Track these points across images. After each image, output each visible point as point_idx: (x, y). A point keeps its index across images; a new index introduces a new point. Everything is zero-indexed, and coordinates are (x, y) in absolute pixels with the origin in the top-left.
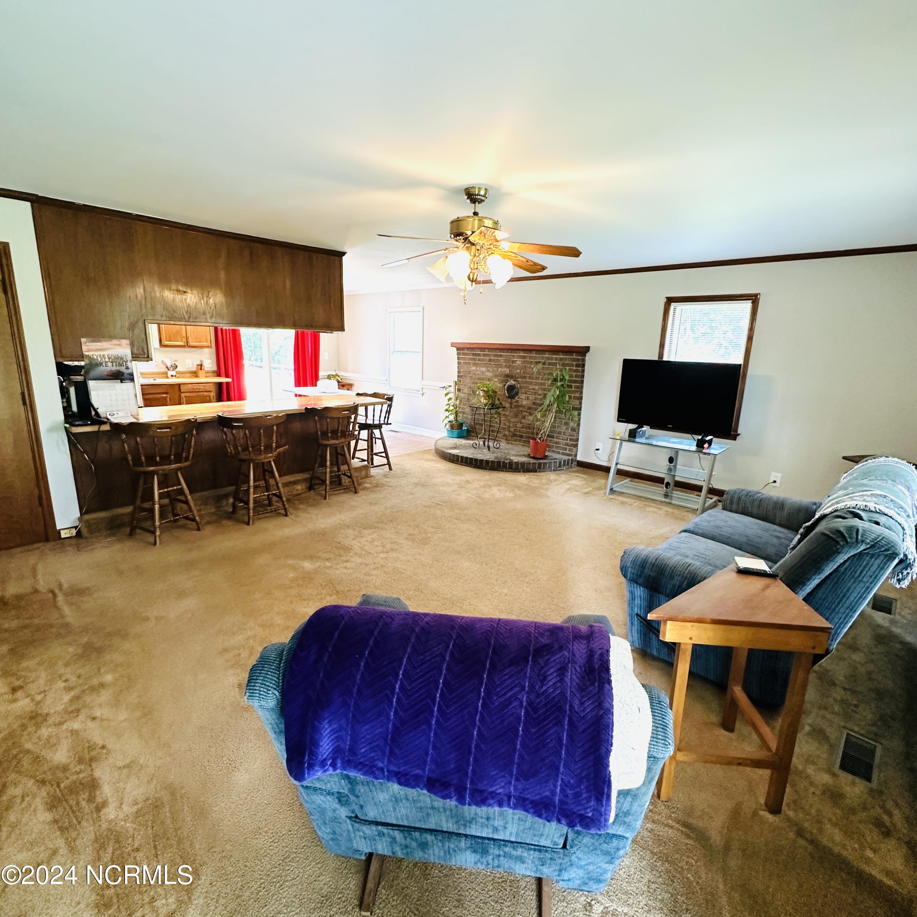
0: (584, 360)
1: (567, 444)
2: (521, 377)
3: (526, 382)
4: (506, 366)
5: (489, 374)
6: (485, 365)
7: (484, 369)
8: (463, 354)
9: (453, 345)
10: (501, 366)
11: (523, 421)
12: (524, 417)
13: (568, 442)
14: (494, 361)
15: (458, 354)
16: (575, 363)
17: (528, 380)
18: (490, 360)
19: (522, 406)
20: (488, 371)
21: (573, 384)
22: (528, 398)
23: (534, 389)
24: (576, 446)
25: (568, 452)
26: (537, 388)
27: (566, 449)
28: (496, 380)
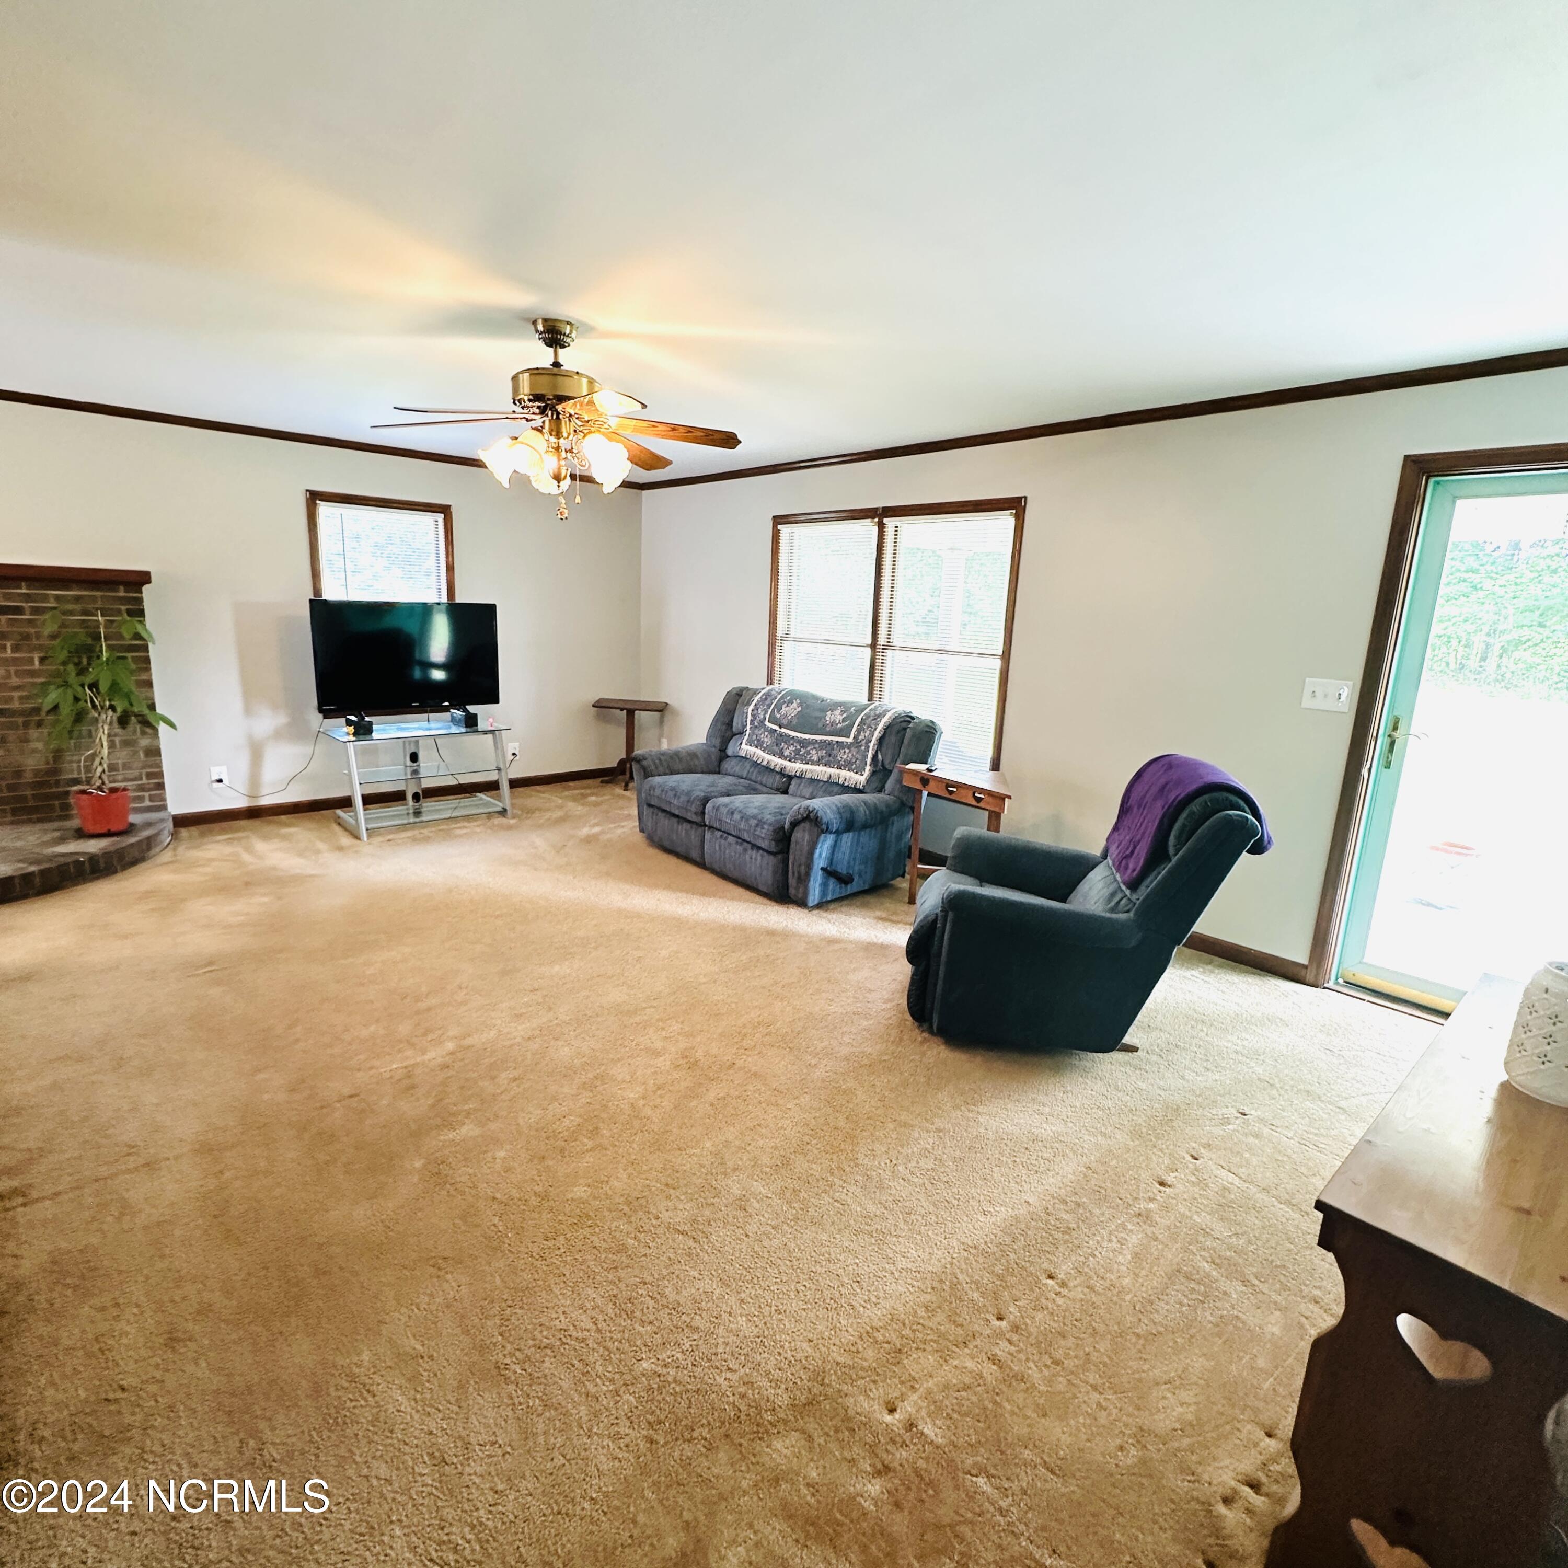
0: (140, 601)
1: (141, 788)
13: (144, 781)
16: (123, 608)
21: (129, 655)
24: (161, 786)
25: (147, 803)
27: (141, 799)
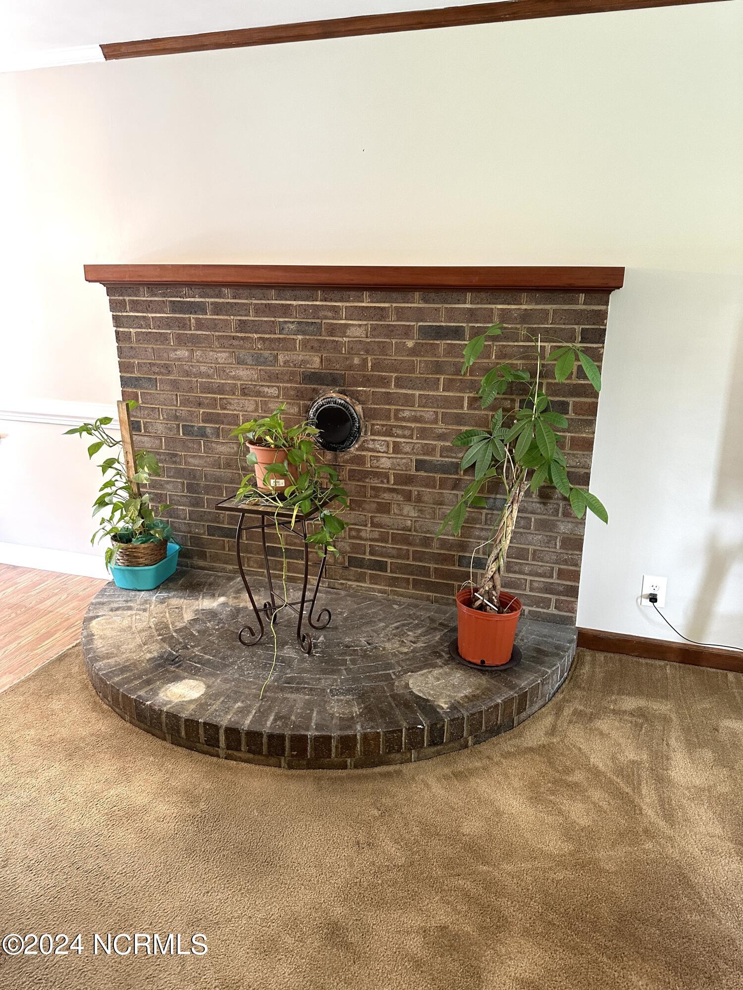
1: (548, 589)
2: (367, 381)
3: (388, 398)
4: (304, 343)
5: (246, 374)
6: (226, 343)
7: (222, 356)
8: (135, 306)
9: (93, 273)
10: (287, 345)
11: (384, 519)
12: (384, 508)
13: (554, 580)
14: (256, 327)
15: (114, 306)
16: (578, 328)
17: (393, 390)
18: (243, 326)
19: (376, 475)
20: (240, 362)
21: (571, 400)
22: (397, 448)
23: (415, 419)
25: (552, 610)
26: (428, 413)
27: (546, 603)
28: (273, 391)
